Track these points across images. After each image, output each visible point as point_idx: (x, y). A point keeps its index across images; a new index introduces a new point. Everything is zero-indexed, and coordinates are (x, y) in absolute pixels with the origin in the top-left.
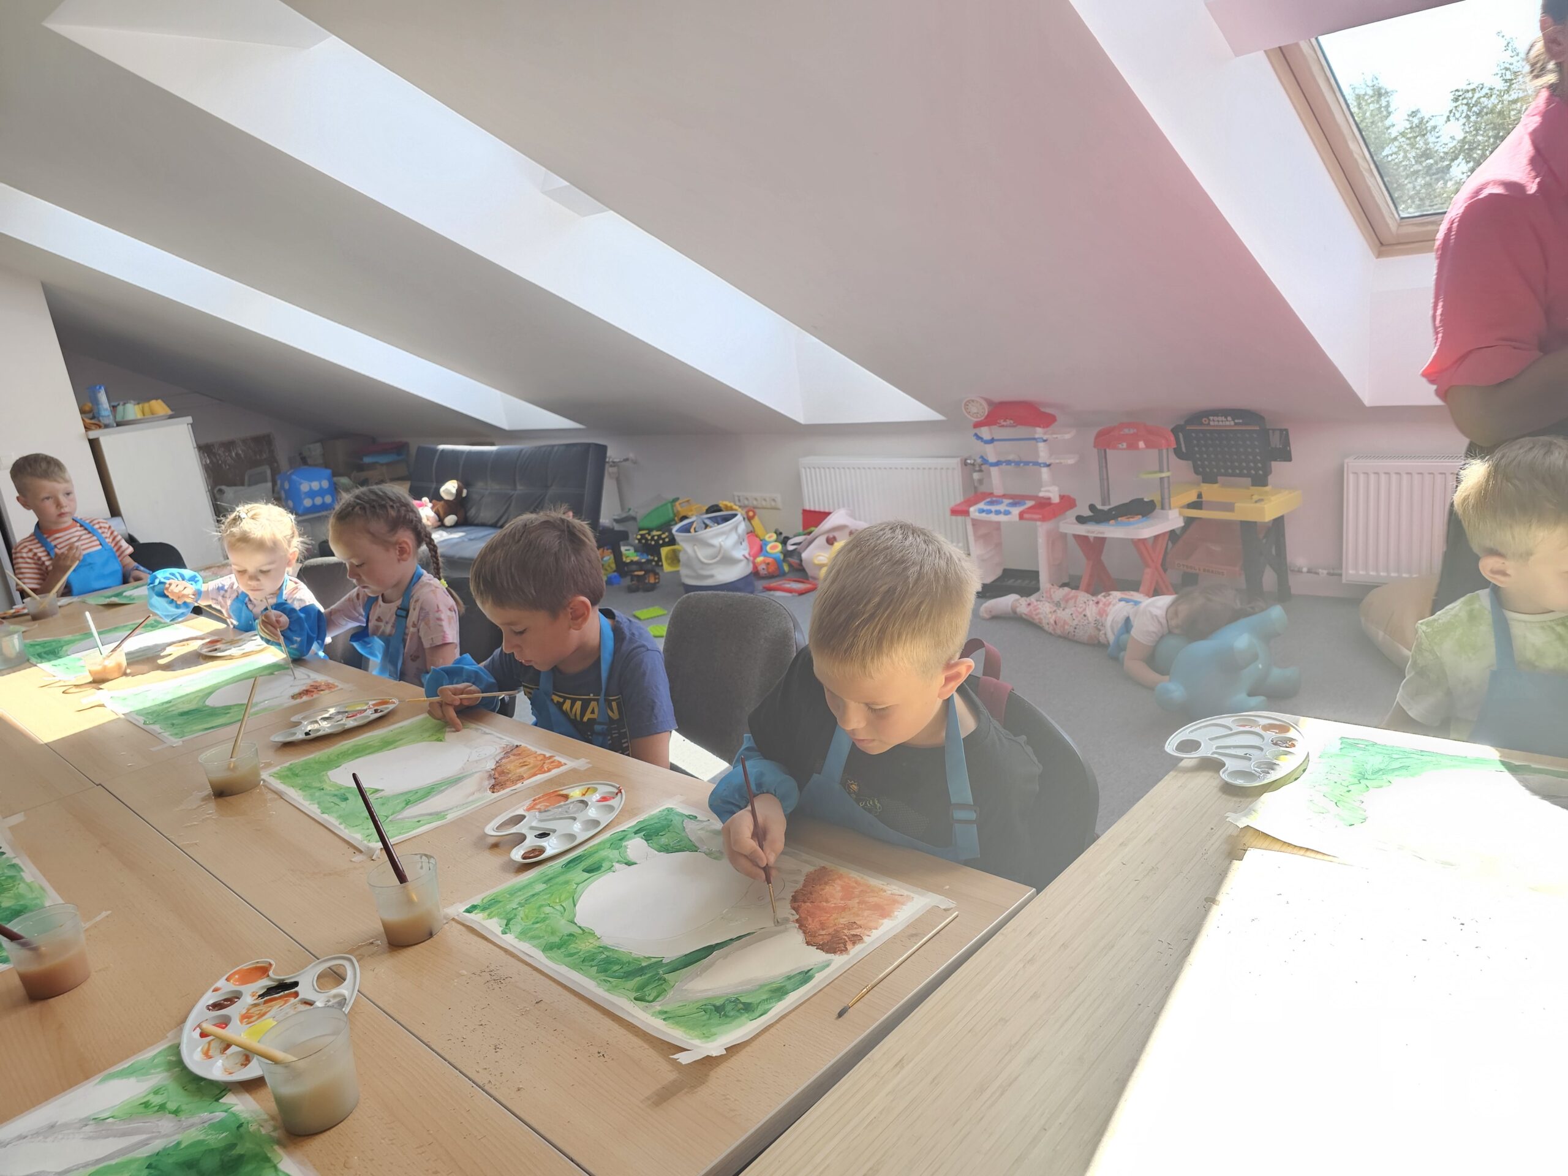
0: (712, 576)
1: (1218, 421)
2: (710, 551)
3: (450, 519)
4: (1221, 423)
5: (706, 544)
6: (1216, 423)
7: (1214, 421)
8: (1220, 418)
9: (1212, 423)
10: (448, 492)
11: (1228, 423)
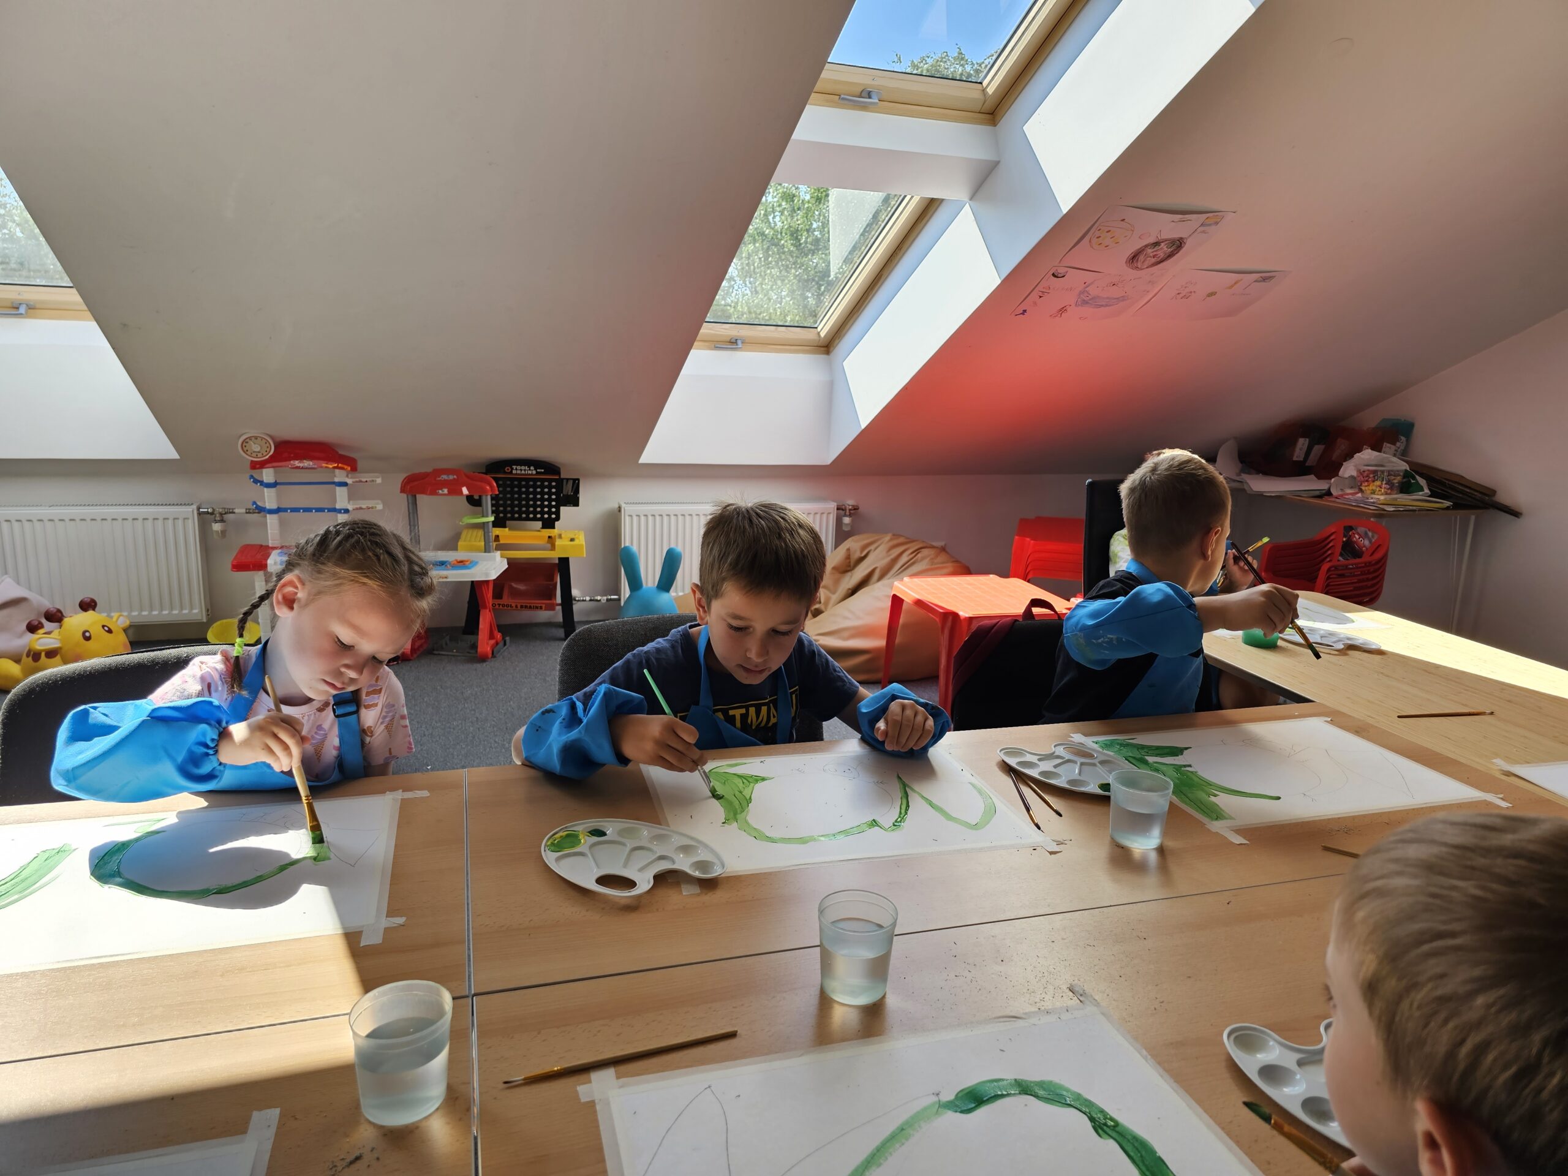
1: (521, 470)
4: (523, 472)
6: (519, 472)
7: (516, 469)
8: (523, 468)
9: (514, 472)
11: (530, 472)
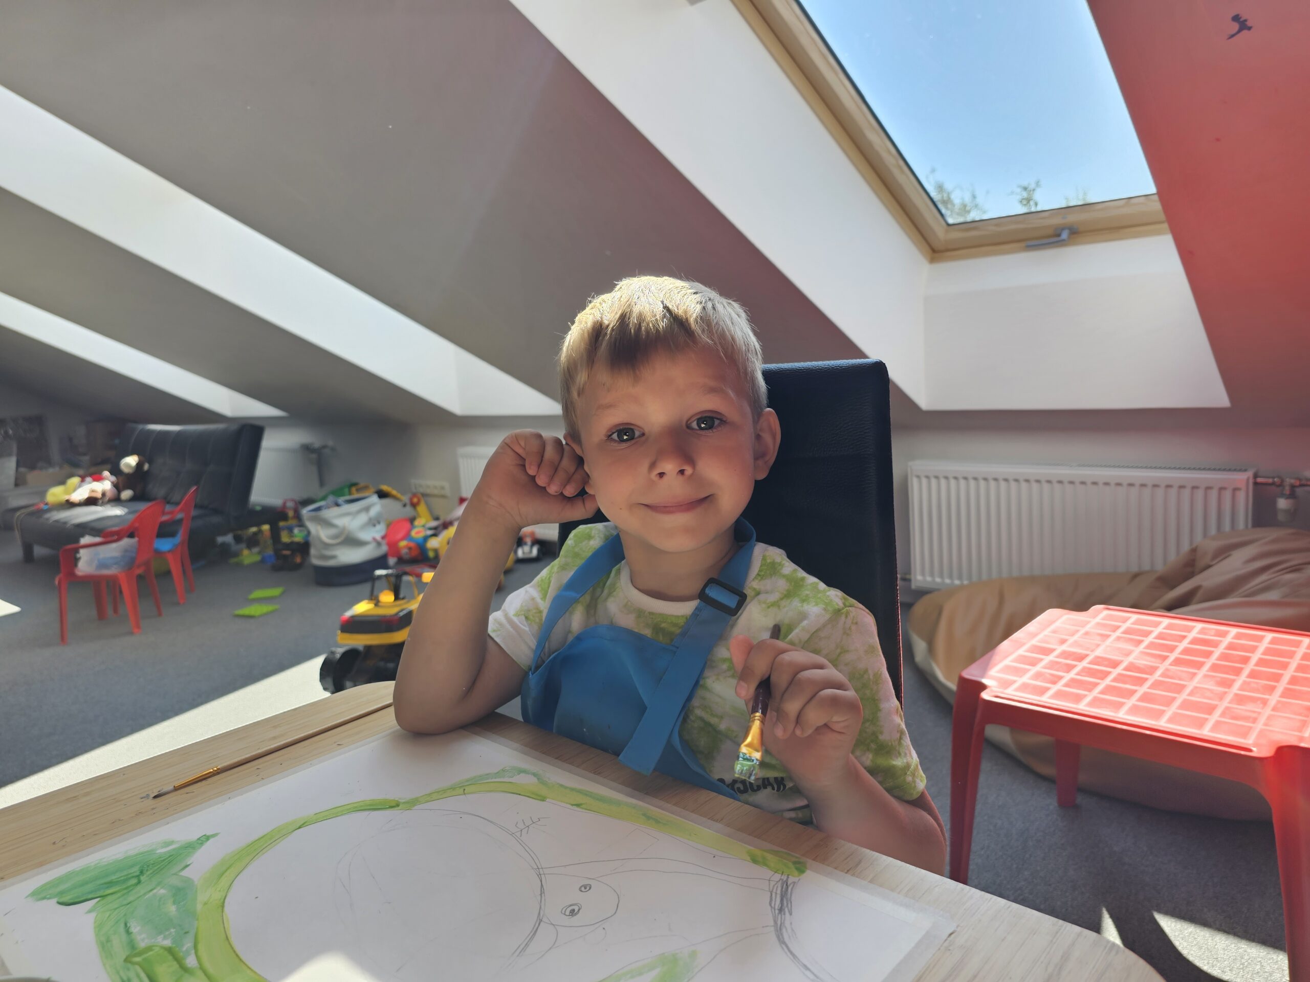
0: (334, 557)
2: (332, 531)
3: (126, 494)
5: (327, 524)
10: (128, 465)
